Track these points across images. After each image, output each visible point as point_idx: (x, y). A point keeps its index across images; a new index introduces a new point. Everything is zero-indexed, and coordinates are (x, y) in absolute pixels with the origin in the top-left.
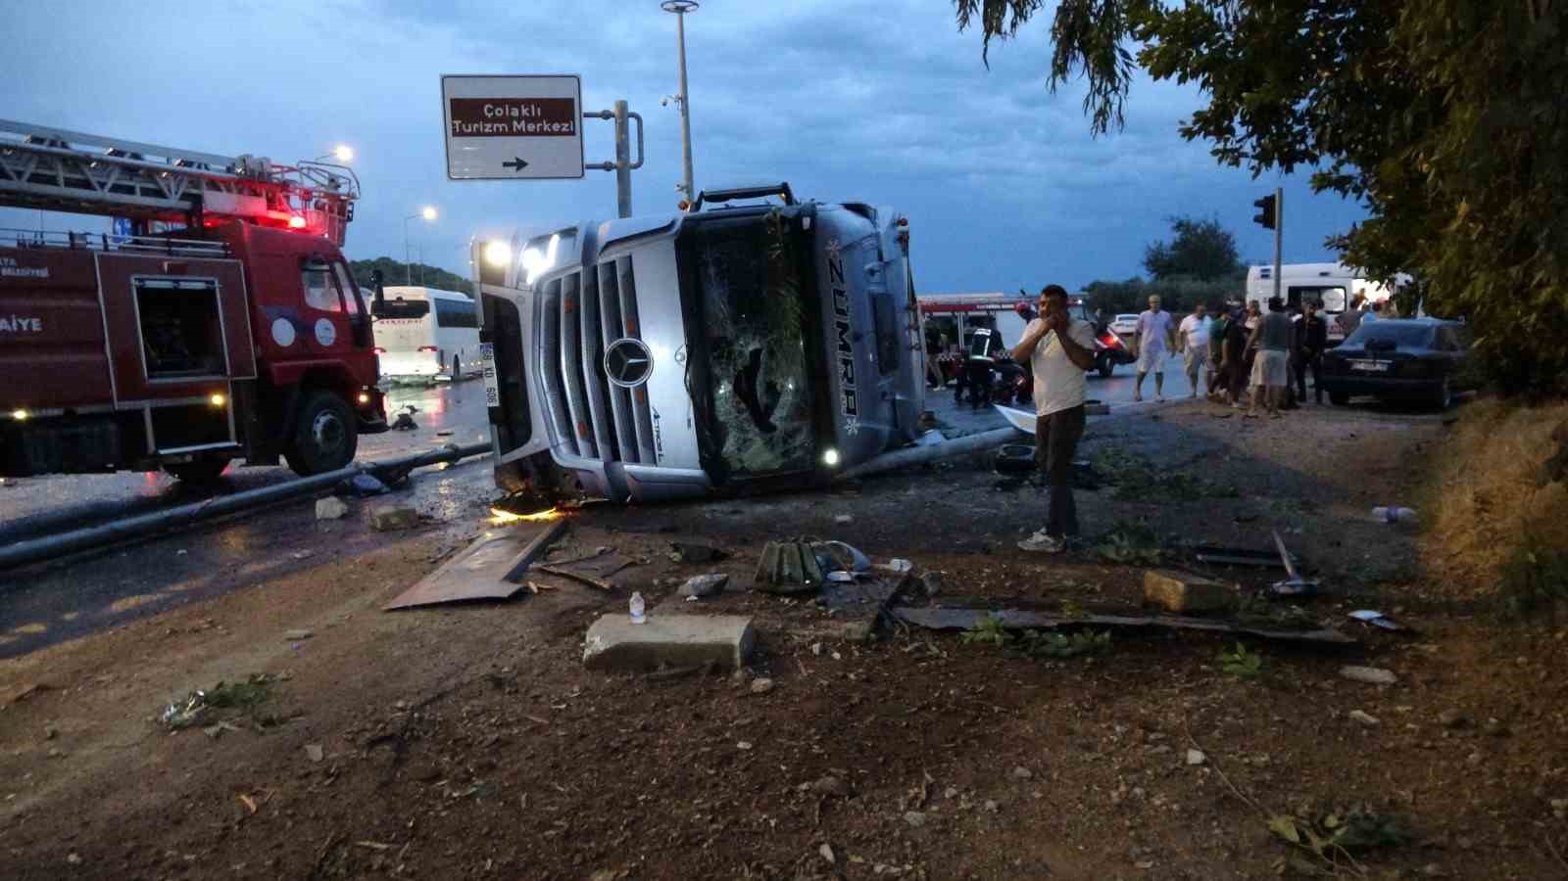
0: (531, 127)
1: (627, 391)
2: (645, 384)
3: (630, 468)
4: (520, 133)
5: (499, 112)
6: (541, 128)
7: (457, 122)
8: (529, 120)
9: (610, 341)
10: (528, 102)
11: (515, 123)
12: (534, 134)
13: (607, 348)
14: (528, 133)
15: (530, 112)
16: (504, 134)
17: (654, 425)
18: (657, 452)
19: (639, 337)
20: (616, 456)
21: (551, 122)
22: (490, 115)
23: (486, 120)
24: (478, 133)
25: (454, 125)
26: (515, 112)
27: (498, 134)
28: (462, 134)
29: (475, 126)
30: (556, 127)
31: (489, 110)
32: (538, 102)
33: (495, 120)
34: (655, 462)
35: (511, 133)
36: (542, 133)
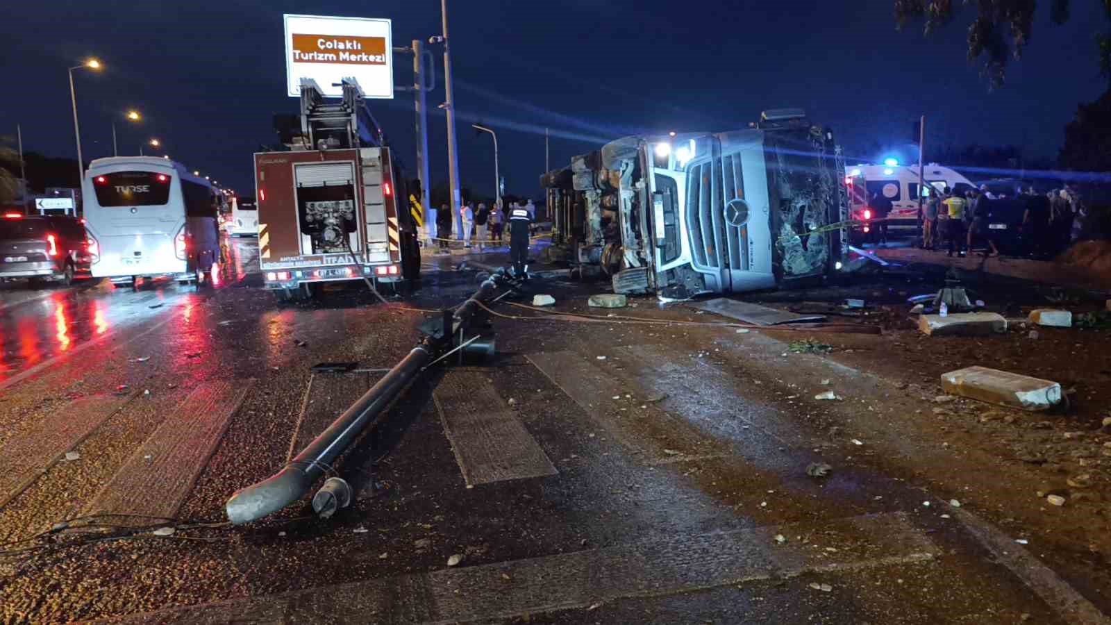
0: (353, 57)
1: (736, 228)
2: (746, 225)
3: (735, 272)
4: (345, 61)
5: (329, 45)
6: (361, 58)
7: (298, 52)
8: (352, 52)
9: (727, 202)
10: (351, 39)
11: (341, 54)
12: (356, 62)
13: (726, 206)
14: (351, 62)
15: (352, 46)
16: (333, 62)
17: (750, 248)
18: (750, 263)
19: (744, 199)
20: (727, 266)
21: (368, 54)
22: (322, 47)
23: (319, 51)
24: (313, 61)
25: (295, 54)
26: (341, 46)
27: (328, 61)
28: (301, 60)
29: (311, 55)
30: (372, 58)
31: (322, 43)
32: (359, 39)
33: (326, 51)
34: (748, 269)
35: (338, 61)
36: (361, 62)
